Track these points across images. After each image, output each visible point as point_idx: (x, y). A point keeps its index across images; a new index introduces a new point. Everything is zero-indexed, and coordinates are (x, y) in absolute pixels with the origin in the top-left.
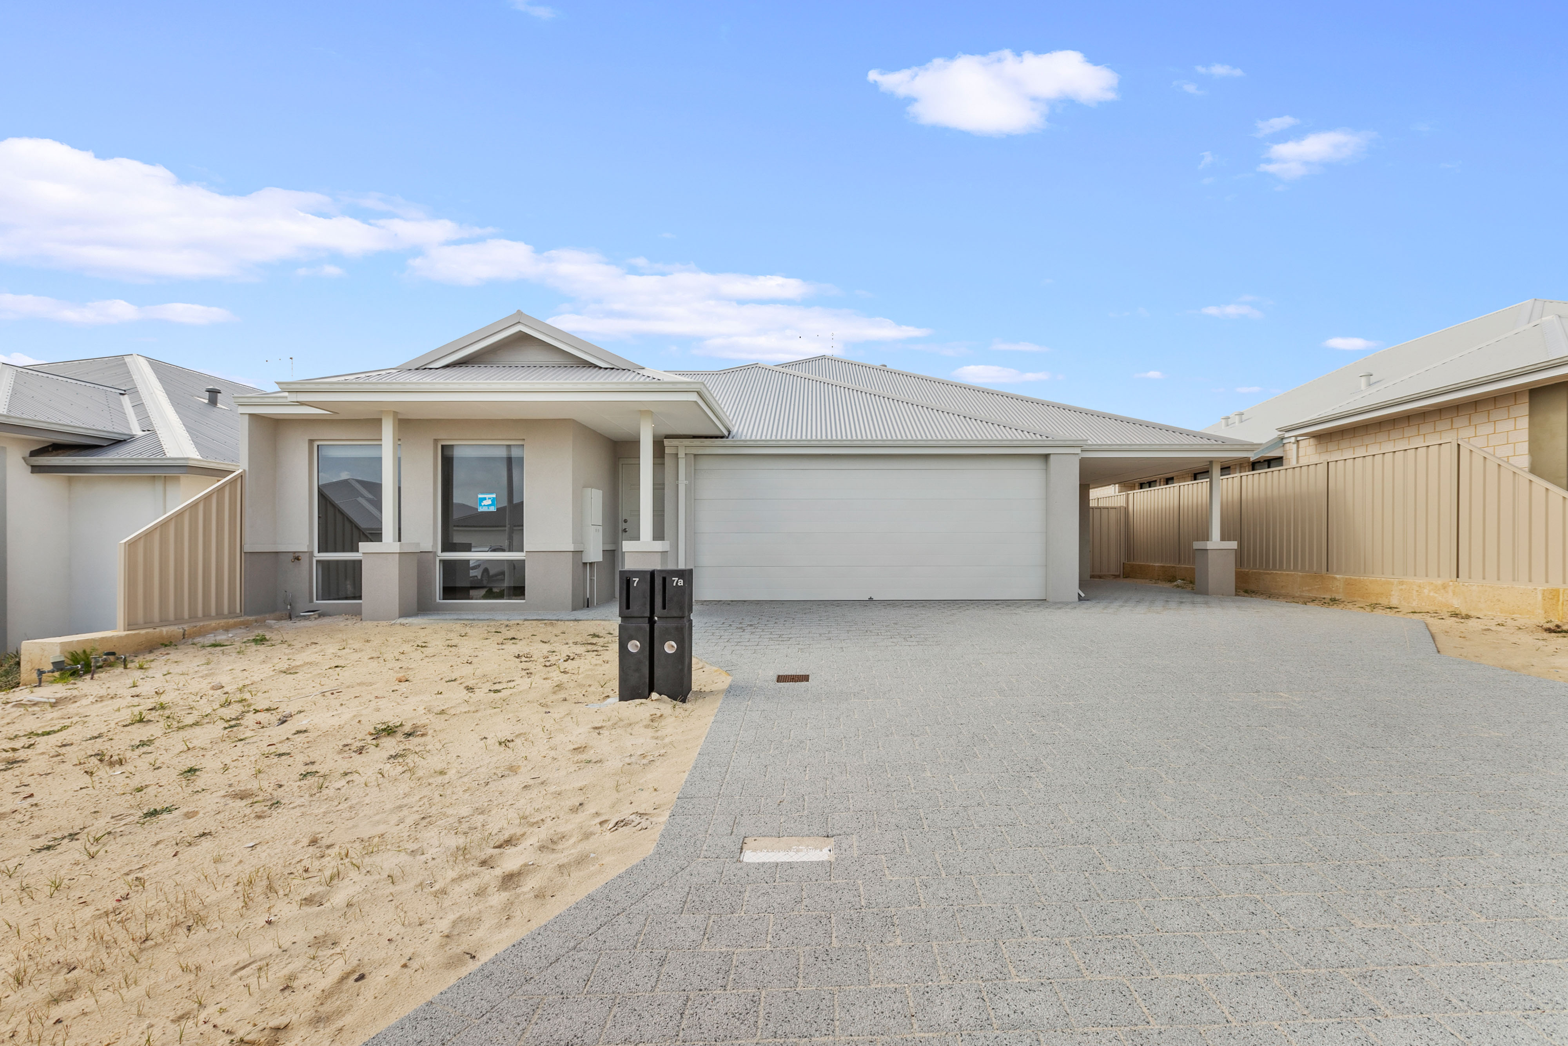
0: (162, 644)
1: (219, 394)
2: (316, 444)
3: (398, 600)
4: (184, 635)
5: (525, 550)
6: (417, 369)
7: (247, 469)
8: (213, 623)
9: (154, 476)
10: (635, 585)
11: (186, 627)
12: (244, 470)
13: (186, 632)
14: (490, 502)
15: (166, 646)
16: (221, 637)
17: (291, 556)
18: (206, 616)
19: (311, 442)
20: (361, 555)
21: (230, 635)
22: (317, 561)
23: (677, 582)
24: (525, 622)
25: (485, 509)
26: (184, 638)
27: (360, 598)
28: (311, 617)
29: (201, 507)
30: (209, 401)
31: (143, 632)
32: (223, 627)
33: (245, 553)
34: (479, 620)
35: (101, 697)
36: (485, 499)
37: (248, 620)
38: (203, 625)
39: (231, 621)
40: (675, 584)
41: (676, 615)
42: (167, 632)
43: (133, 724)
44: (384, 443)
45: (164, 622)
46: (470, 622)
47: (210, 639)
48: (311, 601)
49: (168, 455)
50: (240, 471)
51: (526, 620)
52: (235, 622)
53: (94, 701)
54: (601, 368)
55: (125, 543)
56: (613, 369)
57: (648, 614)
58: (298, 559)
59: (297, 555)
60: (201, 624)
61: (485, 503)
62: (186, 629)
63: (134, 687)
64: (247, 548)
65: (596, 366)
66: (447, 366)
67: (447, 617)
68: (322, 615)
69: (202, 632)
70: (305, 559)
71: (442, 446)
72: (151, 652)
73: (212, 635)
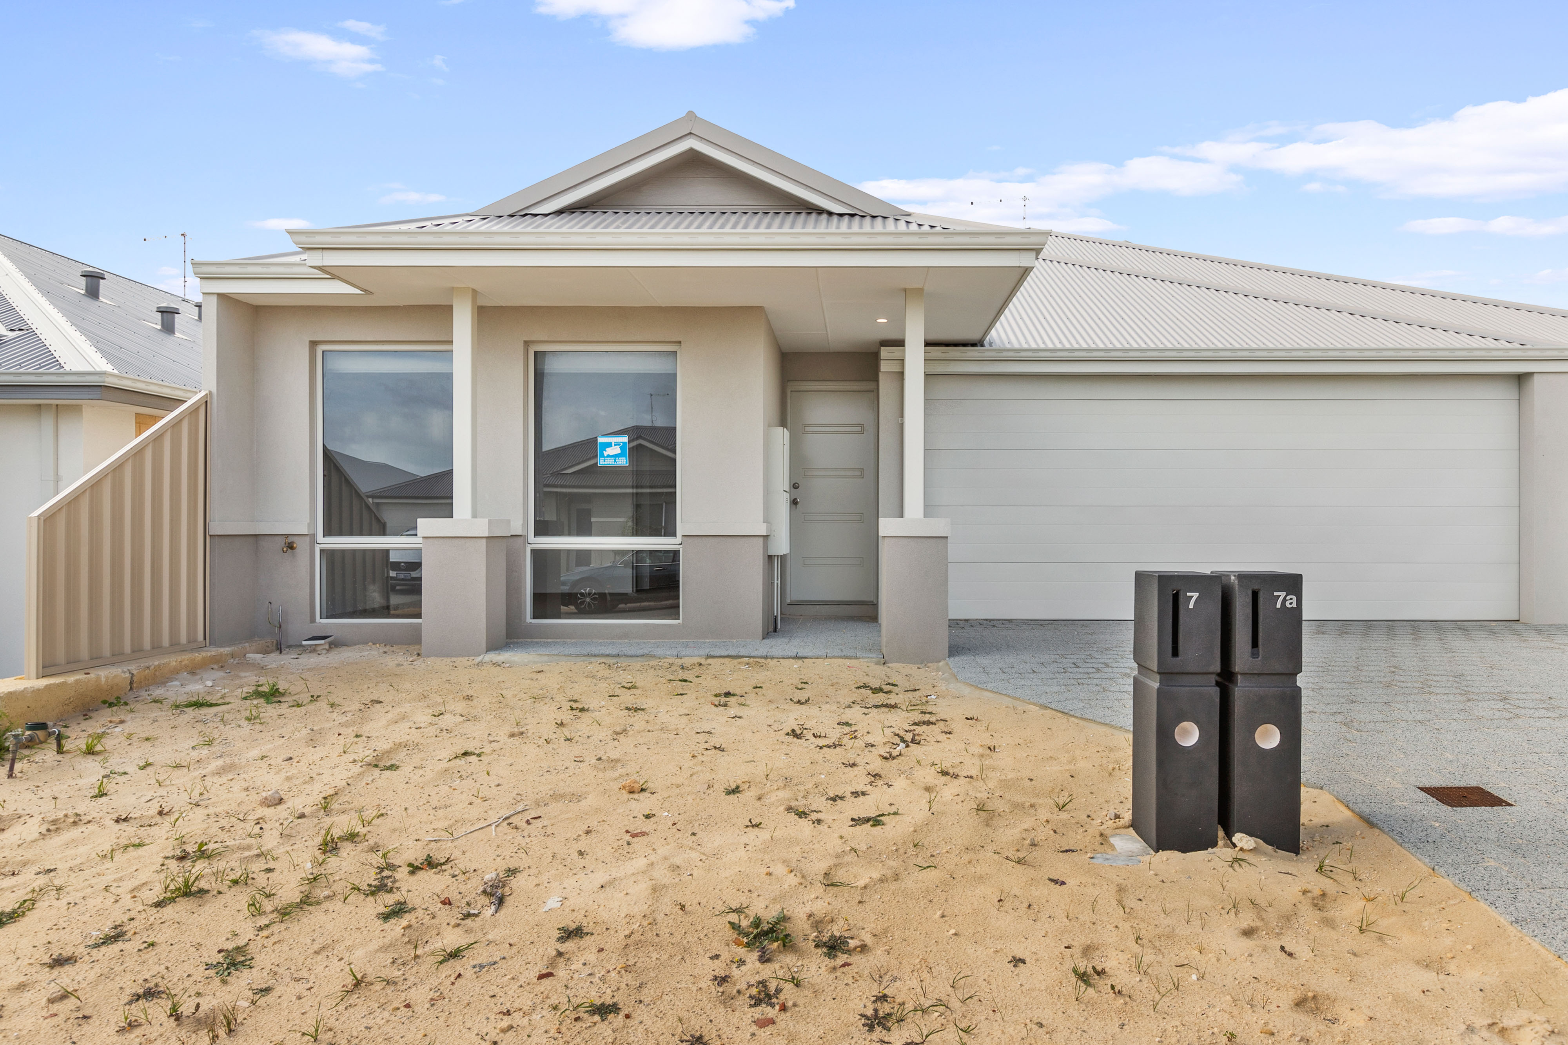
0: (104, 702)
1: (101, 281)
2: (321, 348)
3: (484, 621)
4: (131, 683)
5: (680, 532)
6: (512, 216)
7: (214, 390)
8: (173, 661)
9: (40, 405)
10: (1191, 606)
11: (133, 668)
12: (210, 392)
13: (135, 679)
14: (617, 450)
15: (111, 705)
16: (196, 688)
17: (281, 542)
18: (156, 647)
19: (314, 344)
20: (420, 540)
21: (209, 683)
22: (322, 551)
23: (1285, 600)
24: (710, 661)
25: (609, 462)
26: (131, 689)
27: (419, 616)
28: (319, 648)
29: (148, 455)
30: (87, 291)
31: (71, 679)
32: (186, 666)
33: (210, 536)
34: (626, 656)
35: (54, 822)
36: (609, 445)
37: (221, 655)
38: (159, 665)
39: (198, 656)
40: (1278, 606)
41: (1281, 670)
42: (107, 678)
43: (172, 900)
44: (456, 347)
45: (97, 660)
46: (613, 660)
47: (177, 691)
48: (313, 620)
49: (67, 368)
50: (203, 394)
51: (709, 657)
52: (203, 658)
53: (44, 831)
54: (830, 214)
55: (39, 517)
56: (852, 215)
57: (1217, 667)
58: (291, 546)
59: (290, 540)
60: (157, 663)
61: (609, 451)
62: (135, 672)
63: (101, 796)
64: (216, 528)
65: (820, 211)
66: (560, 212)
67: (573, 650)
68: (335, 644)
69: (160, 678)
70: (302, 546)
71: (536, 352)
72: (86, 717)
73: (177, 683)
